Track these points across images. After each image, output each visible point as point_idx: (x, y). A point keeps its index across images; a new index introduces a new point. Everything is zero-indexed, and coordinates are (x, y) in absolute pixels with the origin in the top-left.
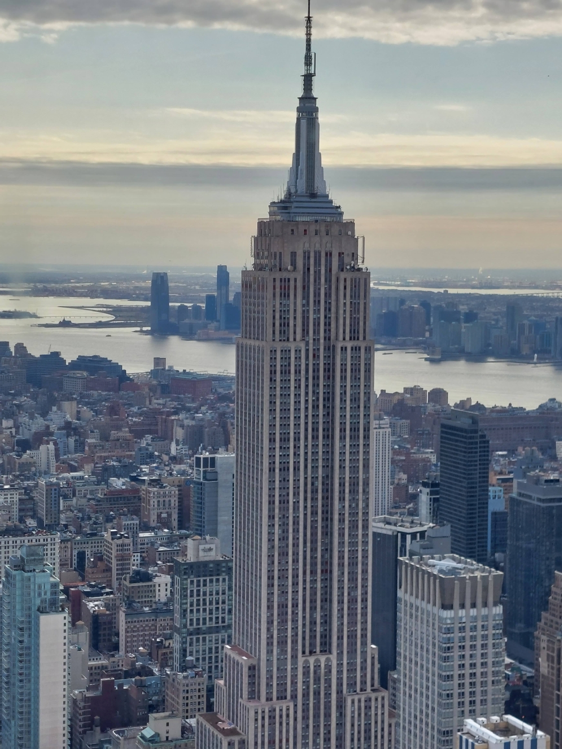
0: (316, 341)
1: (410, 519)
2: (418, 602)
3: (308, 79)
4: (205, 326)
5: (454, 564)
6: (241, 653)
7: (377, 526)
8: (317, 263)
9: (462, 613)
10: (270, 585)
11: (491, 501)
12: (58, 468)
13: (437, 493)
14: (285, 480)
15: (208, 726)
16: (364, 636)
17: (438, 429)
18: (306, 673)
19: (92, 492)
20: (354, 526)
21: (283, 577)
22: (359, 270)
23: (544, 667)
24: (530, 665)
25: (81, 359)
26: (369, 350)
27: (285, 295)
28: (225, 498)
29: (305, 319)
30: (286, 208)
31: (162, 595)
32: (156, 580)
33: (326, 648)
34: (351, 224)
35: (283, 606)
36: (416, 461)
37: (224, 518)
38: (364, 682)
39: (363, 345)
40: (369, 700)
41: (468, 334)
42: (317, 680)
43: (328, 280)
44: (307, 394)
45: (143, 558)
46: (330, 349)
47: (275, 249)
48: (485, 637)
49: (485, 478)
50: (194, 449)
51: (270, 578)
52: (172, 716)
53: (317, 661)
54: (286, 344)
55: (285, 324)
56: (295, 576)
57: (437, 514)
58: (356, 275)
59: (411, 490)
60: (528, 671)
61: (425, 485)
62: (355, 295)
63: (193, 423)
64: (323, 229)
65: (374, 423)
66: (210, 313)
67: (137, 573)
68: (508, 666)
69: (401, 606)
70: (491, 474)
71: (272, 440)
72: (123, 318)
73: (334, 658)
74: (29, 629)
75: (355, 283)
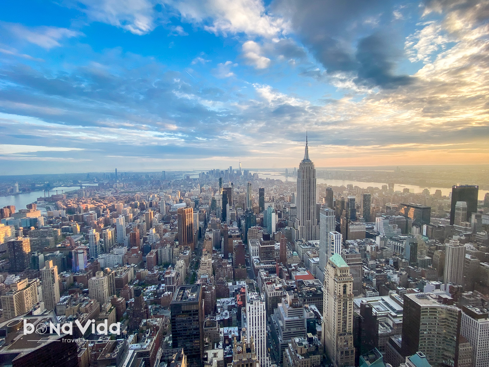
0: (308, 178)
1: (322, 202)
2: (323, 214)
3: (307, 144)
4: (292, 175)
6: (298, 219)
8: (308, 168)
10: (302, 211)
11: (333, 199)
13: (325, 198)
15: (294, 228)
16: (315, 217)
17: (325, 189)
18: (307, 222)
20: (313, 203)
22: (314, 169)
23: (341, 222)
26: (316, 180)
27: (304, 172)
28: (295, 199)
29: (306, 176)
30: (304, 161)
31: (287, 211)
33: (310, 219)
34: (313, 163)
35: (304, 214)
36: (322, 194)
37: (295, 202)
38: (315, 224)
39: (315, 178)
40: (316, 226)
42: (308, 224)
43: (310, 171)
45: (285, 206)
46: (310, 180)
47: (302, 166)
48: (333, 220)
49: (332, 196)
50: (291, 192)
52: (289, 227)
54: (304, 179)
55: (304, 176)
57: (326, 201)
59: (322, 198)
60: (339, 223)
63: (291, 188)
64: (309, 164)
67: (284, 208)
69: (320, 215)
71: (302, 192)
73: (311, 221)
74: (271, 215)
75: (313, 171)
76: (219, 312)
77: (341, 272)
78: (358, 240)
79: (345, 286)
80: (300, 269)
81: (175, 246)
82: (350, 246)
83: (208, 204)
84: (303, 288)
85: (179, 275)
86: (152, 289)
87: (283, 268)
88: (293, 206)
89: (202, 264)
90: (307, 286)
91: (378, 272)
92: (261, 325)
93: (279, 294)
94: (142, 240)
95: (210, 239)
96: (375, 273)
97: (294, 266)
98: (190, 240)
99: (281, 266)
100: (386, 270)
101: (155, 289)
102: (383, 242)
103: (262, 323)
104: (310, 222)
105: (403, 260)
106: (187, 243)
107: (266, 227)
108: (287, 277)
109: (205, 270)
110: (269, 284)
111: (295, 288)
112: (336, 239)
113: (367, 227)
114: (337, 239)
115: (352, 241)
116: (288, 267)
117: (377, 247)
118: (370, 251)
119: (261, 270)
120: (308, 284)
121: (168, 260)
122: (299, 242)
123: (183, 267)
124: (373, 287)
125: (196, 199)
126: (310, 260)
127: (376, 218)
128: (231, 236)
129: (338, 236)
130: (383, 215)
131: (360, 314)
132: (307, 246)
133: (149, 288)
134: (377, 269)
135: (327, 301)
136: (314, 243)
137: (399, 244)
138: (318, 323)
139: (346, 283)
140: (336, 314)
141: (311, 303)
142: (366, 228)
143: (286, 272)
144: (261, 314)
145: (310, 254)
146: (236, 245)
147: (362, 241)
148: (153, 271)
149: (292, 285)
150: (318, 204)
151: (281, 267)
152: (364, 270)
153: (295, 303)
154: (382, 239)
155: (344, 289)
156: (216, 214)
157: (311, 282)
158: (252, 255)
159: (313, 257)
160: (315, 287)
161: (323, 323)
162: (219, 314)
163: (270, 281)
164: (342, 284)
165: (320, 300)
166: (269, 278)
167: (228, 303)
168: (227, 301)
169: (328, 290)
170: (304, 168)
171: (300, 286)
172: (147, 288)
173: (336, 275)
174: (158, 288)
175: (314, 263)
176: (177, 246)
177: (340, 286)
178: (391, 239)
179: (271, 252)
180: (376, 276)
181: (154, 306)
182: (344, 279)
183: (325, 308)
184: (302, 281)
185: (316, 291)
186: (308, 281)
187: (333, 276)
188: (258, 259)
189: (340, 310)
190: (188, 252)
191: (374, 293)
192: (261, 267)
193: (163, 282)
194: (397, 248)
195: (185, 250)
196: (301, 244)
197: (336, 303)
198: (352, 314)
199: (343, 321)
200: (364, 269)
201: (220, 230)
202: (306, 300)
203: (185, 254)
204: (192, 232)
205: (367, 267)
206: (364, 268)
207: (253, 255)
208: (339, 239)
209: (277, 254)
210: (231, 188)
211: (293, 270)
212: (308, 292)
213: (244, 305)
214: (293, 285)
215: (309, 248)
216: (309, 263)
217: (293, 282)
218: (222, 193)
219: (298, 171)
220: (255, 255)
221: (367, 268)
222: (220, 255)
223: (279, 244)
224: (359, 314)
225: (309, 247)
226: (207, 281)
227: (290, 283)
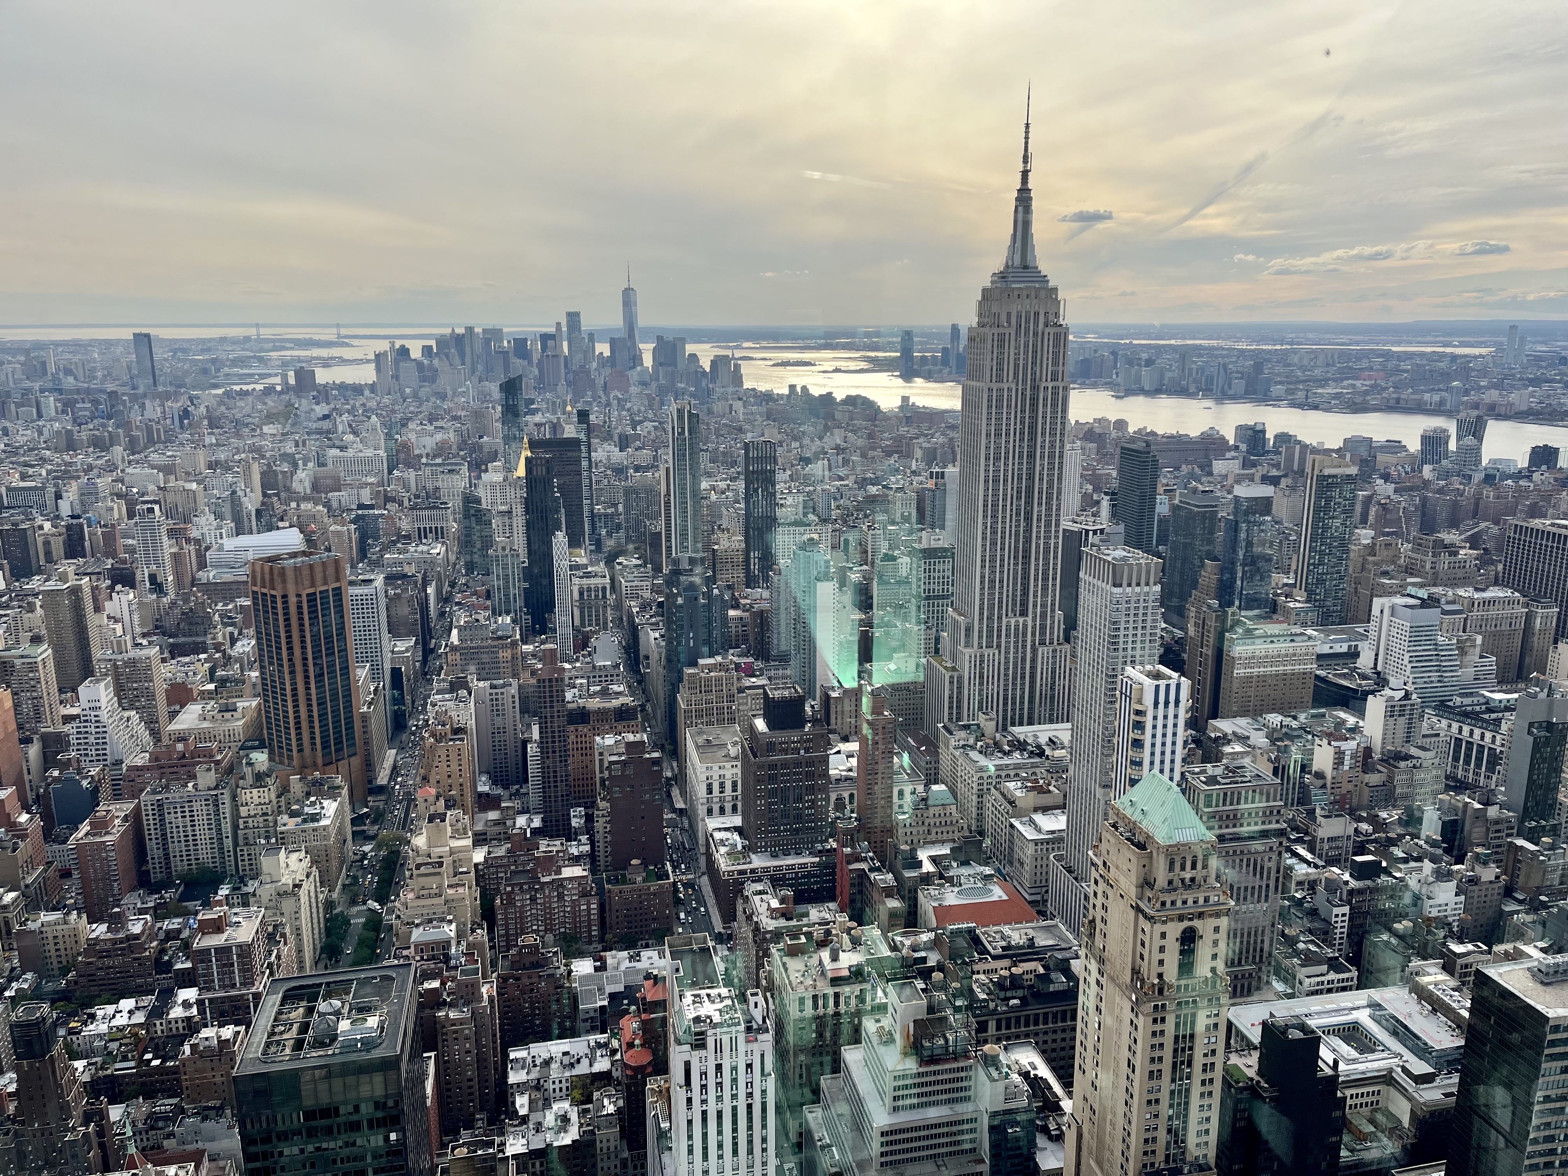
0: (1024, 381)
1: (1092, 519)
2: (1095, 581)
3: (1025, 174)
4: (940, 371)
5: (1125, 554)
6: (960, 614)
7: (1066, 524)
8: (1027, 321)
9: (1129, 590)
10: (983, 567)
11: (1158, 506)
12: (830, 478)
13: (1115, 500)
14: (996, 490)
15: (936, 664)
16: (1053, 605)
17: (1118, 450)
18: (1008, 627)
19: (854, 496)
20: (1048, 524)
21: (993, 560)
22: (1061, 325)
23: (1191, 630)
24: (1181, 629)
25: (849, 397)
26: (1066, 389)
27: (1001, 346)
28: (951, 502)
29: (1016, 366)
30: (1003, 277)
31: (904, 572)
32: (899, 560)
33: (1024, 613)
34: (1055, 290)
35: (992, 582)
36: (1100, 475)
37: (951, 516)
38: (1052, 639)
39: (1061, 385)
40: (1055, 651)
41: (1147, 377)
42: (1016, 635)
43: (1036, 334)
44: (1015, 423)
45: (890, 545)
46: (1035, 388)
47: (994, 310)
48: (1146, 608)
49: (1154, 487)
50: (929, 464)
51: (983, 561)
52: (910, 656)
53: (1017, 621)
54: (1000, 385)
55: (1000, 369)
56: (1002, 560)
57: (1115, 515)
58: (1058, 329)
59: (1095, 497)
60: (1179, 633)
61: (1106, 494)
62: (1056, 345)
63: (929, 445)
64: (1033, 294)
65: (1068, 446)
66: (945, 361)
67: (886, 555)
68: (1163, 629)
69: (1082, 584)
70: (1159, 486)
71: (987, 459)
72: (879, 366)
73: (1029, 620)
74: (810, 591)
75: (1057, 336)
76: (523, 1112)
77: (1171, 869)
78: (1275, 719)
79: (1189, 938)
80: (965, 871)
81: (250, 780)
82: (1227, 749)
83: (439, 534)
84: (976, 968)
85: (283, 935)
86: (121, 1020)
87: (872, 870)
88: (934, 544)
89: (418, 867)
90: (995, 958)
91: (1362, 872)
92: (750, 1152)
93: (847, 1004)
94: (34, 751)
95: (458, 731)
96: (1346, 877)
97: (934, 860)
98: (338, 742)
99: (865, 860)
100: (1405, 861)
101: (140, 1018)
102: (1402, 721)
103: (757, 1141)
104: (1025, 626)
105: (1493, 812)
106: (320, 761)
107: (784, 659)
108: (893, 914)
109: (435, 901)
110: (793, 952)
111: (932, 970)
112: (1156, 704)
113: (1326, 649)
114: (1161, 706)
115: (1243, 722)
116: (899, 864)
117: (1368, 751)
118: (1329, 773)
119: (751, 888)
120: (1004, 944)
121: (205, 854)
122: (963, 734)
123: (303, 893)
124: (1331, 945)
125: (361, 506)
126: (1016, 823)
127: (1377, 602)
128: (581, 716)
129: (1168, 686)
130: (1414, 584)
131: (1260, 1073)
132: (1006, 754)
133: (100, 1013)
134: (1359, 859)
135: (1094, 1019)
136: (1043, 740)
137: (1477, 732)
138: (1045, 1130)
139: (1196, 923)
140: (1137, 1078)
141: (1018, 1037)
142: (1320, 657)
143: (889, 892)
144: (750, 1095)
145: (1018, 794)
146: (615, 758)
147: (1295, 724)
148: (117, 922)
149: (917, 955)
150: (1075, 527)
151: (863, 866)
152: (1291, 868)
153: (933, 1037)
154: (1392, 712)
155: (1182, 952)
156: (488, 595)
157: (1017, 935)
158: (702, 810)
159: (1035, 810)
160: (1040, 960)
161: (1074, 1127)
162: (524, 1120)
163: (803, 940)
164: (1175, 930)
165: (1064, 1020)
166: (794, 923)
167: (572, 1065)
168: (565, 1054)
169: (1101, 961)
170: (1004, 317)
171: (961, 957)
172: (93, 1017)
173: (1147, 883)
174: (158, 1012)
175: (1036, 842)
176: (260, 779)
177: (1163, 935)
178: (1443, 708)
179: (811, 790)
180: (1351, 892)
181: (141, 1108)
182: (1185, 902)
183: (1083, 1056)
184: (971, 931)
185: (1045, 979)
186: (1006, 929)
187: (1133, 891)
188: (736, 829)
189: (1157, 1054)
190: (330, 807)
191: (1332, 976)
192: (753, 871)
193: (187, 979)
194: (1468, 757)
195: (308, 795)
196: (973, 748)
197: (1141, 1022)
198: (1218, 1074)
199: (1171, 1106)
200: (1293, 861)
201: (515, 683)
202: (992, 1025)
203: (315, 818)
204: (348, 696)
205: (1311, 850)
206: (1295, 855)
207: (710, 812)
208: (1172, 705)
209: (839, 799)
210: (574, 443)
211: (926, 879)
212: (1000, 985)
213: (661, 1067)
214: (923, 954)
215: (1017, 767)
216: (1011, 842)
217: (925, 937)
218: (521, 471)
219: (971, 339)
220: (722, 811)
221: (1309, 856)
222: (521, 821)
223: (853, 746)
224: (1251, 1073)
225: (1017, 757)
226: (447, 958)
227: (908, 943)
